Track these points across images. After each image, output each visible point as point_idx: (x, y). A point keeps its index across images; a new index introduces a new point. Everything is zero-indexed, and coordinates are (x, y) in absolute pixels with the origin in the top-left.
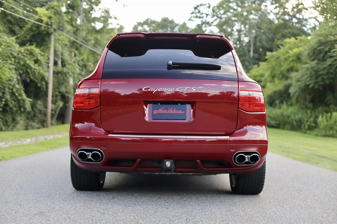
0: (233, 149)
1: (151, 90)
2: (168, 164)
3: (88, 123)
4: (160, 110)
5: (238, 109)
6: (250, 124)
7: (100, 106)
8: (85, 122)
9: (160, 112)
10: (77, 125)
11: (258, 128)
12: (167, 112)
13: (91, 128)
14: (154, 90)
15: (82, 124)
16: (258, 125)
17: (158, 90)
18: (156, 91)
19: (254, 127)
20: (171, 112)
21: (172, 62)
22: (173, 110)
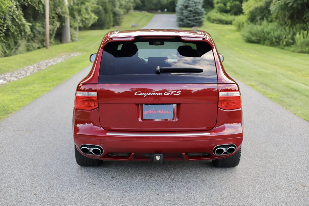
0: (212, 143)
1: (142, 95)
2: (158, 158)
3: (88, 124)
4: (150, 111)
5: (218, 108)
6: (228, 123)
7: (98, 107)
8: (86, 124)
9: (150, 113)
10: (78, 125)
11: (235, 125)
12: (156, 112)
13: (91, 128)
14: (144, 95)
15: (83, 125)
16: (235, 123)
17: (148, 94)
18: (146, 95)
19: (232, 125)
20: (160, 112)
21: (160, 67)
22: (161, 111)
